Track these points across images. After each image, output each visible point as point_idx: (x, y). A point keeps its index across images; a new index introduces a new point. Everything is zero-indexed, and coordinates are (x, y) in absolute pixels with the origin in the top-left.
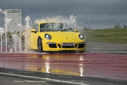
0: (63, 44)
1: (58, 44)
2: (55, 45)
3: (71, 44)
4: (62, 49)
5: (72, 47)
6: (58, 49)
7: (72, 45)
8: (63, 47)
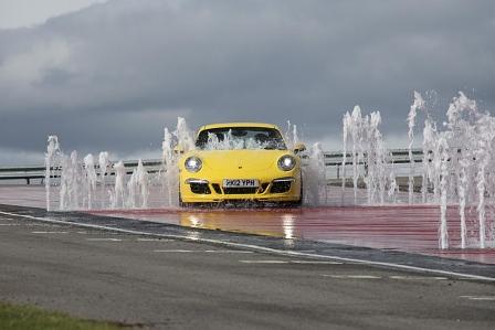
0: (225, 183)
1: (213, 185)
2: (206, 185)
3: (248, 181)
4: (223, 196)
5: (252, 190)
6: (213, 196)
7: (249, 185)
8: (228, 191)
